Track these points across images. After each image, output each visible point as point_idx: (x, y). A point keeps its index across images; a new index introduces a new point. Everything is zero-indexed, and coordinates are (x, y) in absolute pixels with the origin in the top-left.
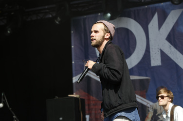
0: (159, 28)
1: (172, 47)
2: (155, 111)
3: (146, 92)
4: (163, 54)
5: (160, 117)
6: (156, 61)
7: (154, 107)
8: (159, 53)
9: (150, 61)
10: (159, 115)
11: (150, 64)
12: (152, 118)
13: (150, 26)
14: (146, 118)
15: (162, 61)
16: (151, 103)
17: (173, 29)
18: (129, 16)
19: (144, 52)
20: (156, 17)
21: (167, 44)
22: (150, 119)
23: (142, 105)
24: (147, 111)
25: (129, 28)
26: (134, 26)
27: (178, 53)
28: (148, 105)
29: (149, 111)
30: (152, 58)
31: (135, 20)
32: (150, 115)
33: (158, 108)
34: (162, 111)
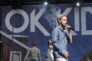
0: (35, 16)
1: (40, 25)
2: (31, 52)
3: (27, 43)
4: (36, 27)
5: (32, 54)
6: (33, 30)
7: (30, 50)
8: (35, 26)
9: (30, 30)
10: (32, 53)
11: (30, 31)
12: (29, 55)
13: (31, 14)
14: (26, 55)
15: (36, 30)
16: (29, 48)
17: (41, 17)
18: (22, 9)
19: (28, 25)
20: (34, 11)
21: (38, 23)
22: (28, 55)
23: (25, 48)
24: (27, 51)
25: (22, 14)
26: (24, 14)
27: (43, 27)
28: (28, 49)
29: (28, 51)
30: (31, 29)
31: (25, 11)
32: (28, 53)
33: (32, 50)
34: (34, 52)
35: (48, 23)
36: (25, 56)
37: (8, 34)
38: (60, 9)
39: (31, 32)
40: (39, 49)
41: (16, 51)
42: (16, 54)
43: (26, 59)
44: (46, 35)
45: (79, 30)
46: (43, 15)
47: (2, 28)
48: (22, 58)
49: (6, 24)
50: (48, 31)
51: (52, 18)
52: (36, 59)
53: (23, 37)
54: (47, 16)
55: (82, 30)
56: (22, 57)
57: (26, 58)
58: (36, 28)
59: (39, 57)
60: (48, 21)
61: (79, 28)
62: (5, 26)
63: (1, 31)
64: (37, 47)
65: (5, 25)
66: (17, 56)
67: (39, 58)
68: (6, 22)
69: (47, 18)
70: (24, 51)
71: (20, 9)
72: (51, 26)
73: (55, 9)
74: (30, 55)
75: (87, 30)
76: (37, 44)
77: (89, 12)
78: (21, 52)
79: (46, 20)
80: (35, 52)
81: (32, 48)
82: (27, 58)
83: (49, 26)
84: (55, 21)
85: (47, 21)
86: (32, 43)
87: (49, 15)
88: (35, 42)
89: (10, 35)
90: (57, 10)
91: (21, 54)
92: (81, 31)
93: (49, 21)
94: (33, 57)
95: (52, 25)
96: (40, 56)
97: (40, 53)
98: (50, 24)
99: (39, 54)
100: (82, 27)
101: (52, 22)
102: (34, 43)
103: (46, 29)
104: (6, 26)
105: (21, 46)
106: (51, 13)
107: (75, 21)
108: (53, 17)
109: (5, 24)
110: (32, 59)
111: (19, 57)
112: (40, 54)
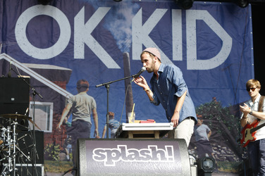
0: (85, 23)
1: (97, 43)
2: (74, 103)
3: (67, 83)
4: (86, 48)
5: (78, 109)
6: (79, 54)
7: (74, 99)
9: (73, 53)
10: (78, 107)
11: (73, 56)
12: (70, 110)
13: (76, 18)
14: (65, 110)
15: (85, 55)
16: (71, 95)
17: (99, 26)
18: (54, 5)
19: (67, 43)
20: (83, 10)
21: (92, 39)
22: (68, 110)
23: (61, 95)
24: (65, 102)
25: (54, 17)
26: (59, 16)
27: (102, 49)
28: (68, 97)
29: (68, 102)
30: (75, 51)
31: (61, 9)
32: (69, 106)
33: (78, 101)
34: (81, 103)
35: (115, 41)
36: (61, 114)
37: (21, 62)
38: (140, 11)
39: (75, 58)
40: (92, 98)
41: (41, 101)
42: (40, 107)
43: (65, 120)
44: (109, 67)
45: (181, 59)
46: (103, 21)
47: (7, 47)
48: (54, 118)
49: (17, 39)
50: (113, 58)
51: (122, 28)
52: (88, 119)
53: (58, 70)
54: (111, 25)
55: (189, 57)
56: (54, 115)
57: (64, 117)
58: (87, 50)
59: (93, 116)
60: (115, 34)
61: (181, 55)
62: (13, 43)
63: (6, 53)
64: (88, 93)
65: (16, 41)
66: (44, 113)
67: (94, 118)
68: (16, 32)
69: (113, 27)
70: (60, 102)
71: (50, 5)
72: (120, 47)
73: (130, 10)
74: (74, 110)
75: (198, 59)
76: (89, 85)
77: (202, 21)
78: (52, 104)
79: (109, 33)
80: (85, 105)
81: (78, 96)
82: (67, 116)
83: (117, 46)
84: (128, 37)
85: (111, 34)
86: (78, 83)
87: (118, 22)
88: (84, 81)
89: (27, 64)
90: (135, 12)
91: (52, 107)
92: (186, 61)
93: (117, 35)
94: (79, 115)
95: (123, 45)
96: (95, 112)
97: (95, 106)
98: (119, 43)
99: (92, 110)
100: (188, 52)
101: (124, 39)
102: (82, 83)
103: (108, 53)
104: (18, 42)
105: (52, 89)
106: (121, 17)
107: (173, 39)
108: (126, 28)
109: (15, 37)
110: (78, 120)
111: (47, 114)
112: (97, 109)
